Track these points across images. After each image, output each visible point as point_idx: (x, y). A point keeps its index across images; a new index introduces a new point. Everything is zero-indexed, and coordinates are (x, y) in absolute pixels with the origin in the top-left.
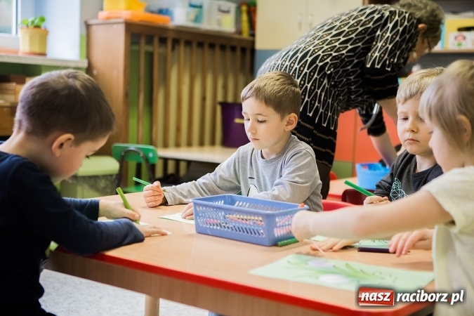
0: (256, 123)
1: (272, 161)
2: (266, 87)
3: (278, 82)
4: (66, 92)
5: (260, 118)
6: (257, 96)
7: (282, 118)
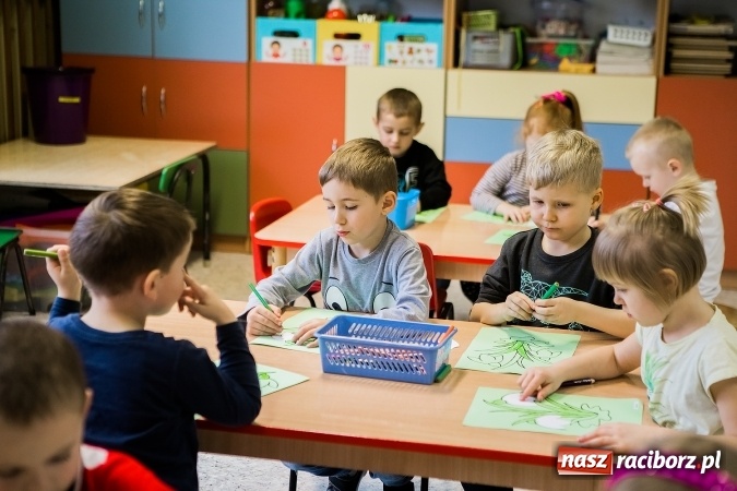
0: (344, 211)
1: (366, 260)
2: (351, 163)
3: (365, 155)
4: (119, 236)
5: (349, 204)
6: (341, 179)
7: (377, 200)
